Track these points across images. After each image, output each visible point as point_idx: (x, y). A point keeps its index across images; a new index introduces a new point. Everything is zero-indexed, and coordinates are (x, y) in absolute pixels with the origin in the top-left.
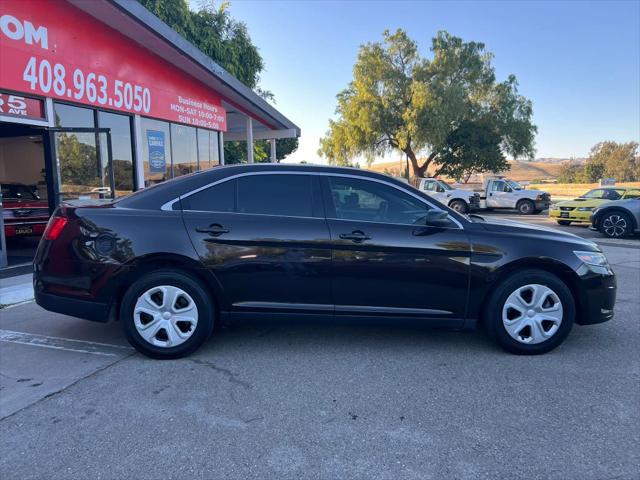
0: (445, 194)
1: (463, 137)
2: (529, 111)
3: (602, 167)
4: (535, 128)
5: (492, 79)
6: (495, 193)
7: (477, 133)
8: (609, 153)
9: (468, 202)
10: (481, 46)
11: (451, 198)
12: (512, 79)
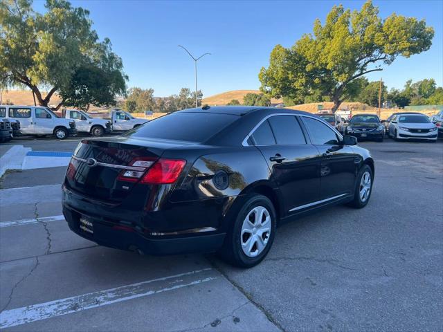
0: (88, 122)
1: (83, 79)
2: (121, 65)
3: (135, 103)
4: (127, 77)
5: (96, 38)
6: (119, 120)
7: (94, 77)
8: (138, 95)
9: (105, 127)
10: (87, 12)
11: (92, 124)
12: (108, 41)
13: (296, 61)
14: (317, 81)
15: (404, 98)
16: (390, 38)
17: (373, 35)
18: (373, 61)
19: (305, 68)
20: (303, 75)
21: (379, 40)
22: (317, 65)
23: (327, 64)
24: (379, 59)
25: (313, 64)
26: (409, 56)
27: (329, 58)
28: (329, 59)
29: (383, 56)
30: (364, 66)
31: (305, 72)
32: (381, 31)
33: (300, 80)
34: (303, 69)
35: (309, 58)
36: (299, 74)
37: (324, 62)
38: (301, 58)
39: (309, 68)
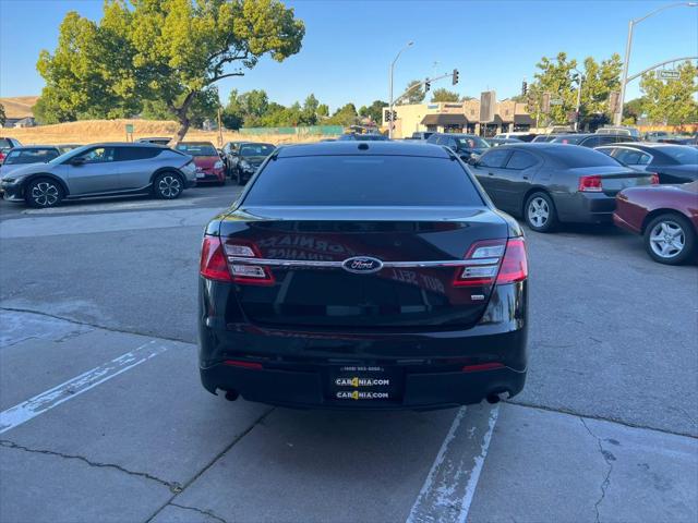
13: (112, 47)
14: (154, 85)
15: (233, 116)
16: (256, 28)
17: (231, 21)
18: (230, 60)
19: (131, 60)
20: (128, 73)
21: (241, 30)
22: (153, 58)
23: (170, 58)
24: (236, 58)
25: (146, 56)
26: (280, 60)
27: (172, 48)
28: (173, 52)
29: (242, 54)
30: (219, 66)
31: (133, 68)
32: (241, 16)
33: (124, 82)
34: (128, 63)
35: (135, 43)
36: (121, 71)
37: (163, 54)
38: (122, 42)
39: (138, 61)
